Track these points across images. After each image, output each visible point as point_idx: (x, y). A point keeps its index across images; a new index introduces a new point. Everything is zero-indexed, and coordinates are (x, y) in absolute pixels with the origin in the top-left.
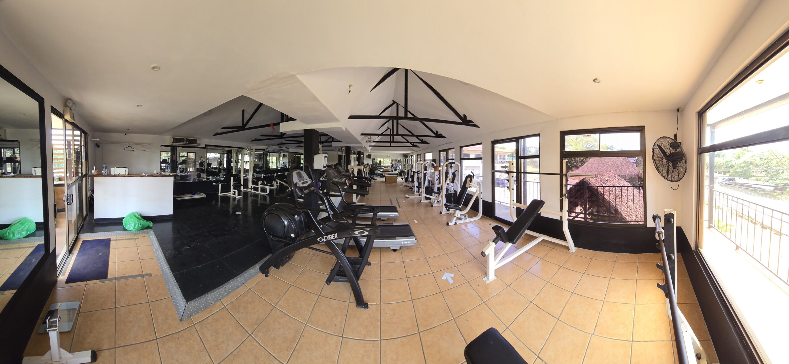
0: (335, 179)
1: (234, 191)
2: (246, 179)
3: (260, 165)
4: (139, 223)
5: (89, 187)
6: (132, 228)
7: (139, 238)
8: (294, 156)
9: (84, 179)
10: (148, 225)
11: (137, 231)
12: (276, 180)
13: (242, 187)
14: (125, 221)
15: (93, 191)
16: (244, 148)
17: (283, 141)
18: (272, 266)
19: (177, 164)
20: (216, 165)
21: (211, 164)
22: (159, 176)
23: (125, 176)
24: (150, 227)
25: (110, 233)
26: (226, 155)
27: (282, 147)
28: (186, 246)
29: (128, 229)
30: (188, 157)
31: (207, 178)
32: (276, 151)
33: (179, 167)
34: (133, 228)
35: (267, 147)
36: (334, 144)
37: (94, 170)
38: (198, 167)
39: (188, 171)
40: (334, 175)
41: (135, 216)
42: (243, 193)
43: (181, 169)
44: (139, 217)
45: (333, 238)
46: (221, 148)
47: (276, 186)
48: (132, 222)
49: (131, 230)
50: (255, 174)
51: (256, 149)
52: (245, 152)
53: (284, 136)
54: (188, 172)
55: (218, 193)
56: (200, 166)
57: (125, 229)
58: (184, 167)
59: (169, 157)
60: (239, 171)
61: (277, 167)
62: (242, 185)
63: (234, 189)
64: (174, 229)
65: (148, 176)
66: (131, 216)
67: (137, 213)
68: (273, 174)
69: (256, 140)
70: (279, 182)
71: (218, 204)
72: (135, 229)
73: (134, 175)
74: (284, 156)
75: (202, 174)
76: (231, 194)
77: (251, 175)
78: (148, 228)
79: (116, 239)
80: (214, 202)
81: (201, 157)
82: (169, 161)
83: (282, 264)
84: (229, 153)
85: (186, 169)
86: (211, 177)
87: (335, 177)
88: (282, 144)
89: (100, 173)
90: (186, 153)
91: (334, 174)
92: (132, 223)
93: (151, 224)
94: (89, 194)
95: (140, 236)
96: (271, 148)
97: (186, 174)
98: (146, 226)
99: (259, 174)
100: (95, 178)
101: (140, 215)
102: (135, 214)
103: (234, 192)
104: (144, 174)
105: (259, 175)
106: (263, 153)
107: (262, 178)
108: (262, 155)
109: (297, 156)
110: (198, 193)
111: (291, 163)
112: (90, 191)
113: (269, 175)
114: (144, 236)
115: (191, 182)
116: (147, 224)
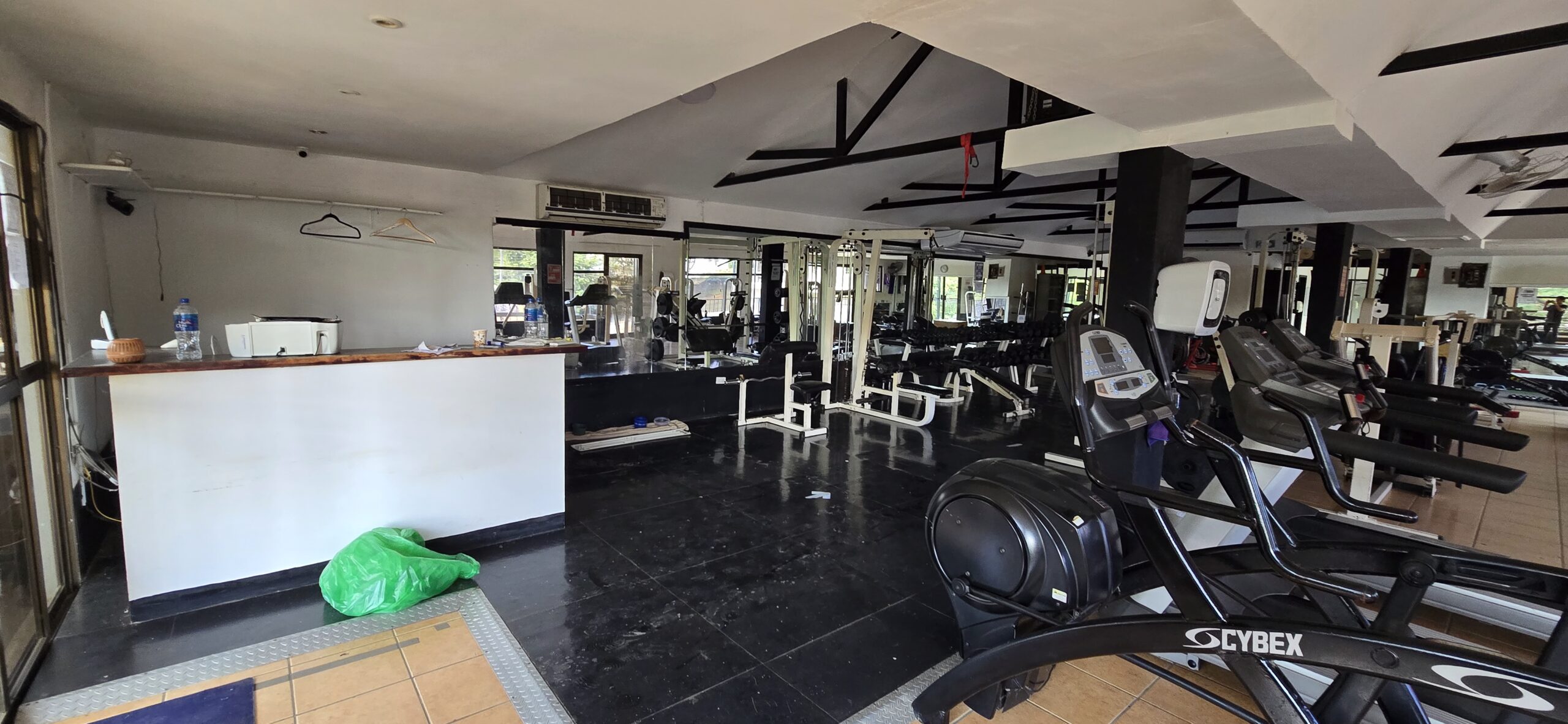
0: (1271, 384)
1: (795, 410)
2: (842, 363)
3: (892, 309)
4: (412, 571)
5: (71, 436)
6: (376, 602)
7: (416, 641)
8: (1039, 272)
9: (31, 393)
10: (461, 573)
11: (406, 609)
12: (962, 371)
13: (826, 395)
14: (331, 580)
15: (106, 454)
16: (840, 237)
17: (999, 207)
18: (962, 703)
19: (567, 302)
20: (720, 305)
21: (704, 302)
22: (496, 354)
23: (321, 359)
24: (470, 580)
25: (249, 650)
26: (757, 267)
27: (994, 236)
28: (632, 630)
29: (355, 613)
30: (610, 271)
31: (690, 357)
32: (966, 250)
33: (575, 317)
34: (382, 600)
35: (932, 232)
36: (1249, 216)
37: (104, 337)
38: (654, 313)
39: (613, 330)
40: (1268, 364)
41: (388, 544)
42: (831, 416)
43: (581, 323)
44: (411, 544)
45: (1274, 651)
46: (742, 238)
47: (962, 393)
48: (372, 576)
49: (370, 614)
50: (876, 341)
51: (885, 242)
52: (840, 254)
53: (1009, 188)
54: (613, 336)
55: (737, 417)
56: (659, 311)
57: (334, 616)
58: (595, 317)
59: (530, 273)
60: (812, 333)
61: (960, 316)
62: (826, 386)
63: (798, 399)
64: (573, 572)
65: (445, 355)
66: (366, 548)
67: (399, 530)
68: (946, 347)
69: (885, 204)
70: (972, 378)
71: (734, 463)
72: (394, 605)
73: (373, 356)
74: (995, 272)
75: (667, 344)
76: (784, 421)
77: (864, 347)
78: (461, 584)
79: (286, 672)
80: (719, 456)
81: (662, 275)
82: (531, 290)
83: (1004, 700)
84: (773, 257)
85: (603, 324)
86: (706, 356)
87: (1273, 374)
88: (993, 219)
89: (149, 351)
90: (602, 257)
91: (1268, 358)
92: (374, 581)
93: (470, 567)
94: (76, 474)
95: (422, 630)
96: (950, 239)
97: (603, 344)
98: (452, 578)
99: (891, 344)
100: (116, 383)
101: (415, 537)
102: (386, 535)
103: (795, 414)
104: (423, 348)
105: (893, 350)
106: (905, 258)
107: (905, 358)
108: (901, 268)
109: (1048, 272)
110: (659, 421)
111: (1024, 302)
112: (84, 457)
113: (932, 348)
114: (446, 626)
115: (624, 376)
116: (456, 569)
